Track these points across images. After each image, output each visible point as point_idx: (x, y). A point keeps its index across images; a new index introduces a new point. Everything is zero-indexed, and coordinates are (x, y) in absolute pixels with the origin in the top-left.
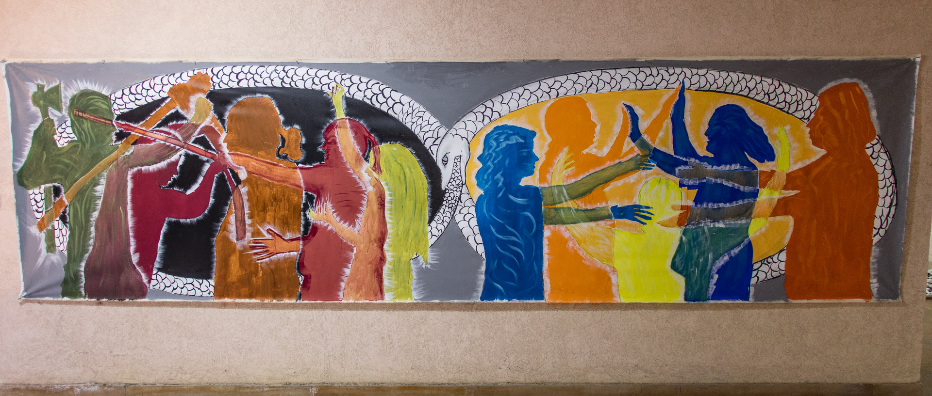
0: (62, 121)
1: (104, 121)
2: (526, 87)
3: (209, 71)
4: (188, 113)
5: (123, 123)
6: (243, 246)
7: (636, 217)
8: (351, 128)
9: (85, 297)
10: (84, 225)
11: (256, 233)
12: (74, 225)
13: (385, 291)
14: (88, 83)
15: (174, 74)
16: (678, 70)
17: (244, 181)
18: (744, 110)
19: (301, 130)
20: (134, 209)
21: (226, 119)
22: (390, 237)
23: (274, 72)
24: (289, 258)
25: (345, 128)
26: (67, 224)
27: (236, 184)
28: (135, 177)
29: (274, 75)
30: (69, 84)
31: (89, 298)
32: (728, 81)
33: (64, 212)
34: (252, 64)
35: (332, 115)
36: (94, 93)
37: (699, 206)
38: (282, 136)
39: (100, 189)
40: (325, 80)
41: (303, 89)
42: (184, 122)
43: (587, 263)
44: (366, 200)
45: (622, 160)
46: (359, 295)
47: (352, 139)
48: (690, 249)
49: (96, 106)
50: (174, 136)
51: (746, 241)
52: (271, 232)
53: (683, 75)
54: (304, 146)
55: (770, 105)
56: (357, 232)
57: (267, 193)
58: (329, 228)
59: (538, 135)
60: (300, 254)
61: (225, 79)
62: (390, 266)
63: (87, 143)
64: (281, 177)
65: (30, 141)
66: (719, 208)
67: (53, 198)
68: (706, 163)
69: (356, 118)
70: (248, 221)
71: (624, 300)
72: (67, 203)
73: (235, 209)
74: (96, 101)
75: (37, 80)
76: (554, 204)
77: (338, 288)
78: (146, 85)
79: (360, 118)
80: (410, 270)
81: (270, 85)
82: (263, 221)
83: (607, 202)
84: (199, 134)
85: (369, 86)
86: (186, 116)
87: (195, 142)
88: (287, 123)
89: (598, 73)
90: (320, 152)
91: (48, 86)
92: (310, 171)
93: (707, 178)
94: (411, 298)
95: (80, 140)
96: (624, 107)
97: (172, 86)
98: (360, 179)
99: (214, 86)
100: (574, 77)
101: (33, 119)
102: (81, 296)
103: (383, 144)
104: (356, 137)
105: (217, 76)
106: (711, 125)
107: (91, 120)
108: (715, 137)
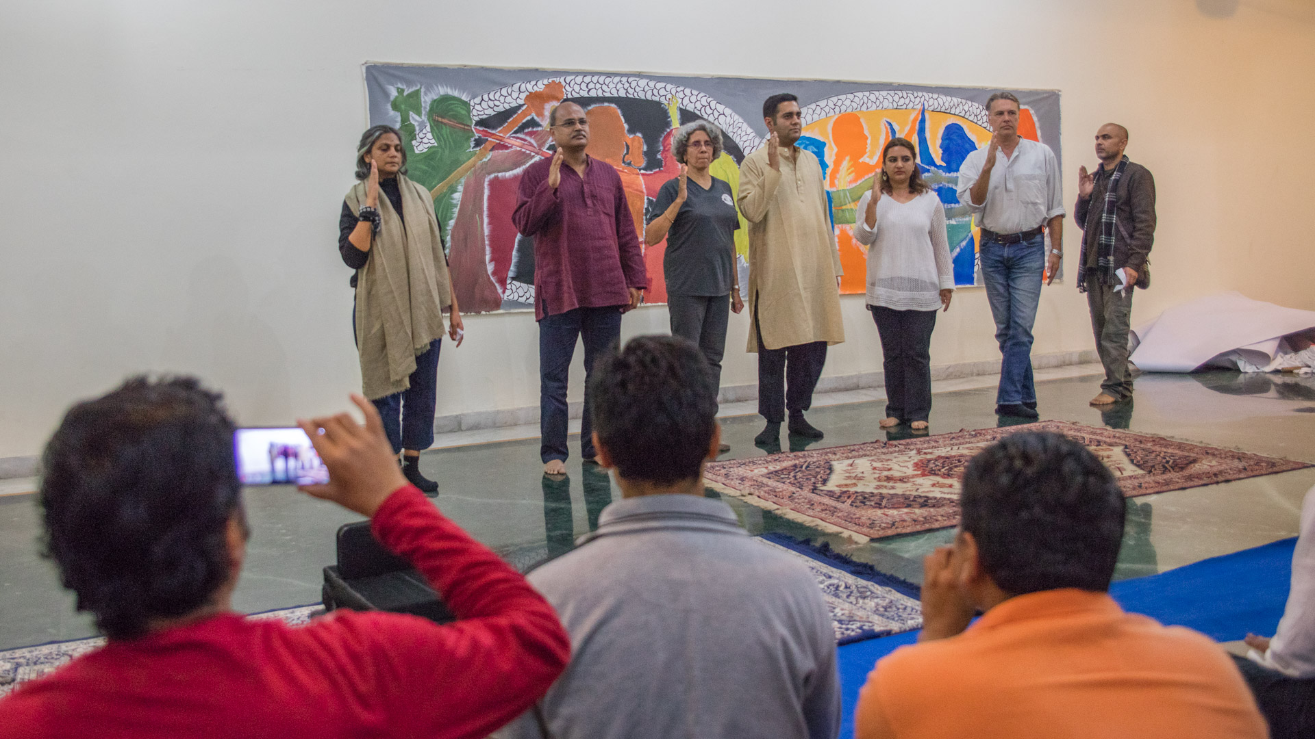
0: (422, 126)
1: (463, 126)
2: (818, 103)
3: (562, 80)
4: (542, 120)
5: (481, 129)
14: (449, 88)
15: (530, 82)
16: (920, 94)
18: (962, 128)
19: (643, 138)
20: (491, 216)
23: (619, 83)
28: (491, 183)
29: (619, 86)
30: (431, 89)
32: (952, 104)
34: (600, 74)
35: (668, 124)
36: (454, 98)
38: (626, 143)
39: (458, 196)
40: (662, 92)
41: (644, 100)
42: (540, 129)
49: (456, 111)
50: (530, 142)
51: (971, 236)
53: (922, 99)
54: (646, 154)
55: (978, 124)
59: (827, 145)
61: (577, 88)
63: (446, 147)
64: (626, 183)
68: (942, 171)
74: (455, 107)
75: (397, 84)
76: (842, 205)
78: (504, 92)
81: (616, 95)
85: (699, 98)
86: (541, 123)
87: (549, 149)
88: (631, 131)
89: (867, 94)
90: (659, 159)
91: (408, 90)
92: (651, 177)
93: (942, 183)
95: (440, 146)
96: (885, 122)
97: (528, 94)
100: (851, 96)
105: (569, 84)
106: (943, 139)
107: (451, 126)
108: (946, 150)
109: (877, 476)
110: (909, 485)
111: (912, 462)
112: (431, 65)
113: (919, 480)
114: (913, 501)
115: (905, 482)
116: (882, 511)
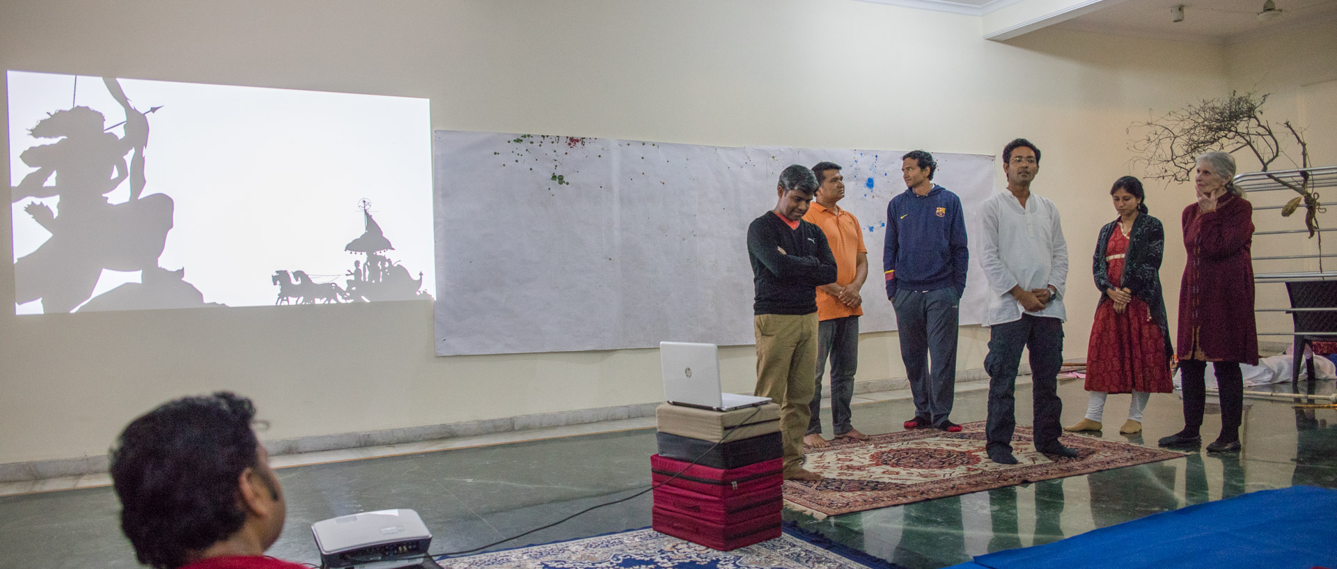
109: (840, 465)
110: (864, 473)
111: (869, 455)
113: (873, 469)
114: (867, 485)
115: (862, 470)
116: (840, 493)
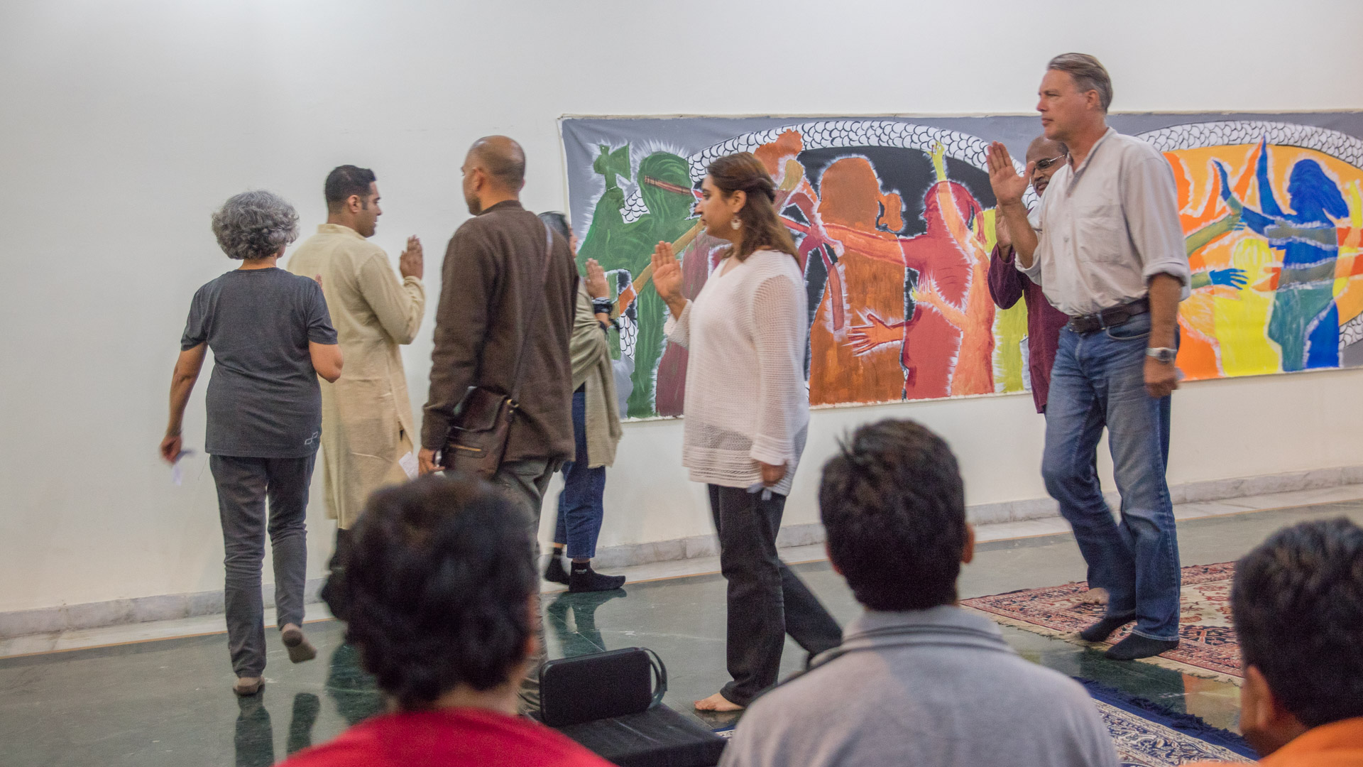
0: (632, 191)
1: (681, 189)
3: (800, 128)
6: (841, 337)
7: (1232, 282)
8: (953, 192)
9: (656, 415)
10: (656, 320)
11: (856, 320)
12: (644, 322)
13: (995, 381)
14: (662, 144)
15: (760, 132)
16: (1259, 124)
17: (840, 257)
18: (1318, 165)
19: (901, 195)
21: (819, 184)
22: (999, 316)
23: (870, 129)
24: (892, 348)
25: (948, 192)
26: (635, 321)
27: (831, 262)
28: (717, 258)
29: (870, 132)
30: (640, 145)
31: (662, 415)
32: (1303, 135)
33: (632, 306)
34: (846, 118)
35: (932, 177)
36: (669, 155)
37: (1288, 267)
38: (880, 203)
40: (924, 138)
41: (901, 149)
43: (1191, 335)
44: (972, 274)
45: (1216, 221)
46: (967, 389)
47: (955, 204)
48: (1283, 314)
49: (671, 171)
51: (1332, 303)
52: (871, 318)
53: (1264, 128)
54: (905, 215)
55: (1340, 159)
56: (963, 313)
57: (866, 271)
58: (934, 310)
60: (904, 343)
61: (818, 137)
62: (999, 352)
63: (661, 217)
64: (881, 251)
65: (590, 216)
66: (1305, 269)
67: (618, 289)
68: (1290, 221)
69: (957, 180)
70: (846, 307)
71: (1227, 375)
72: (635, 294)
73: (832, 292)
74: (671, 166)
75: (600, 141)
77: (945, 381)
78: (729, 146)
79: (962, 181)
80: (1019, 355)
81: (866, 144)
82: (863, 305)
83: (1205, 267)
84: (789, 204)
85: (970, 144)
87: (785, 213)
88: (886, 187)
89: (1188, 127)
90: (921, 221)
91: (613, 148)
92: (911, 243)
93: (1292, 237)
94: (1022, 389)
95: (653, 213)
96: (1214, 163)
97: (758, 146)
98: (964, 250)
99: (806, 146)
100: (1166, 132)
101: (596, 187)
102: (651, 414)
103: (987, 210)
104: (958, 203)
105: (808, 133)
106: (1292, 180)
107: (665, 189)
108: (1298, 194)
112: (639, 116)
